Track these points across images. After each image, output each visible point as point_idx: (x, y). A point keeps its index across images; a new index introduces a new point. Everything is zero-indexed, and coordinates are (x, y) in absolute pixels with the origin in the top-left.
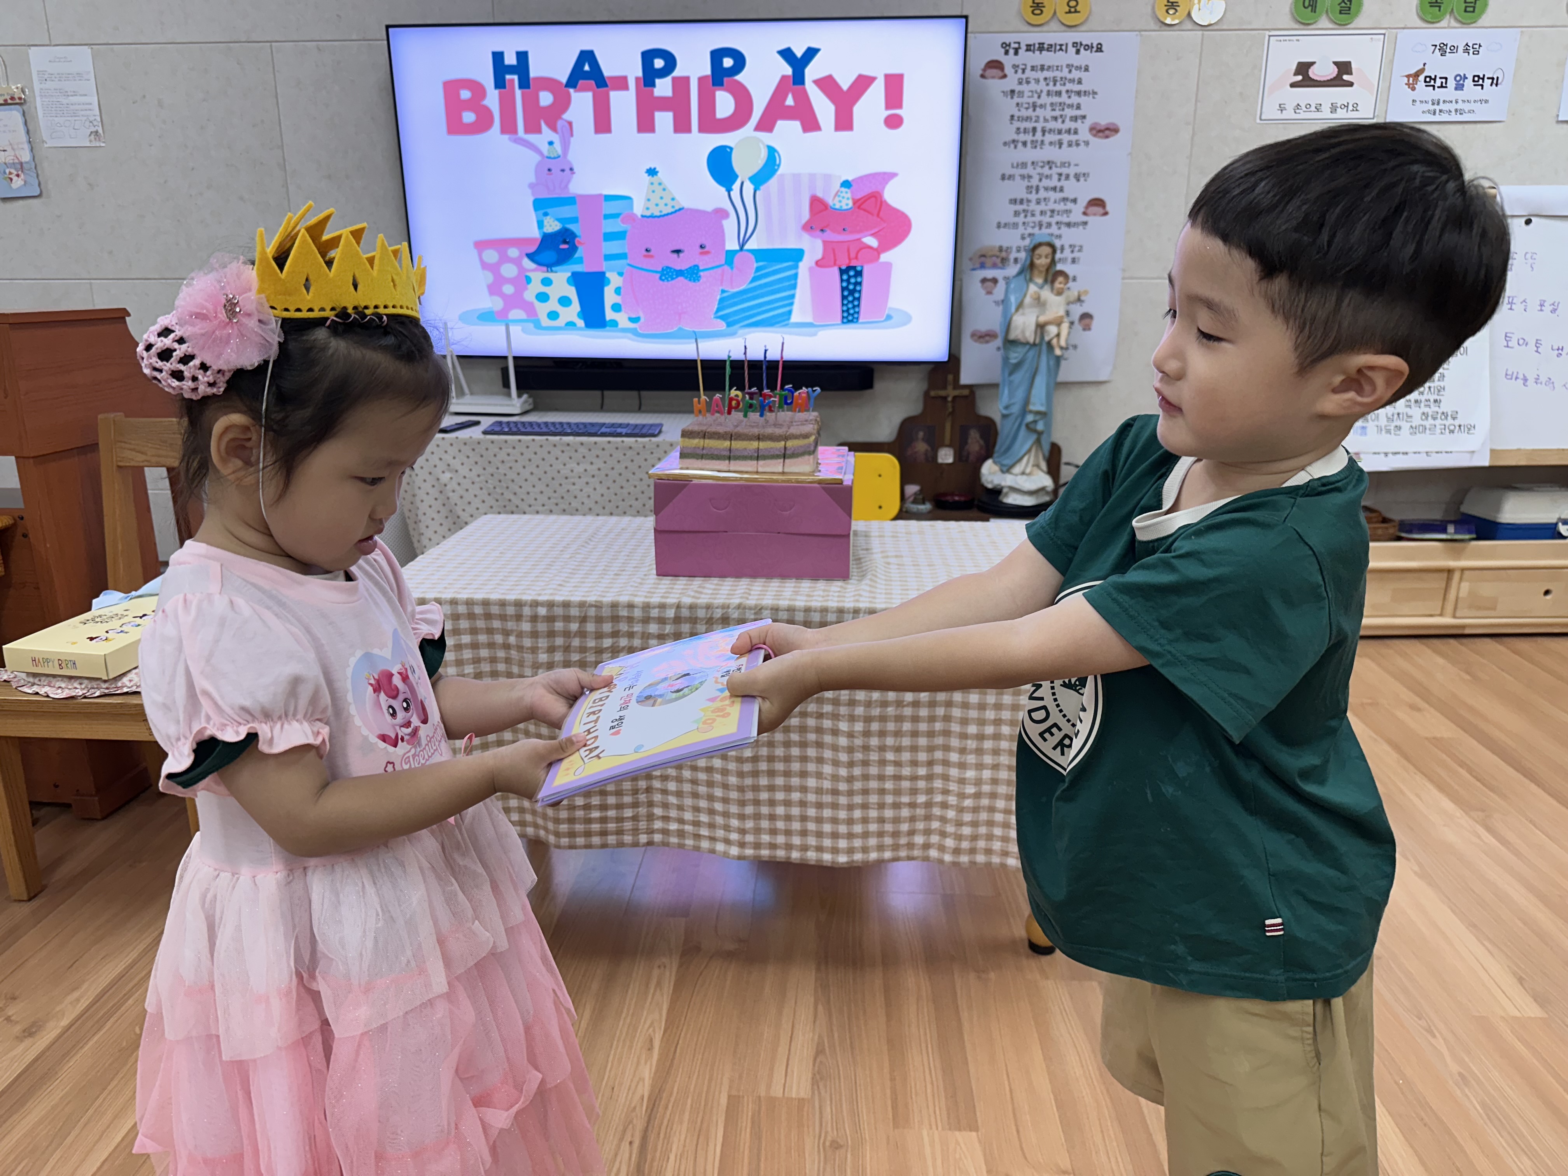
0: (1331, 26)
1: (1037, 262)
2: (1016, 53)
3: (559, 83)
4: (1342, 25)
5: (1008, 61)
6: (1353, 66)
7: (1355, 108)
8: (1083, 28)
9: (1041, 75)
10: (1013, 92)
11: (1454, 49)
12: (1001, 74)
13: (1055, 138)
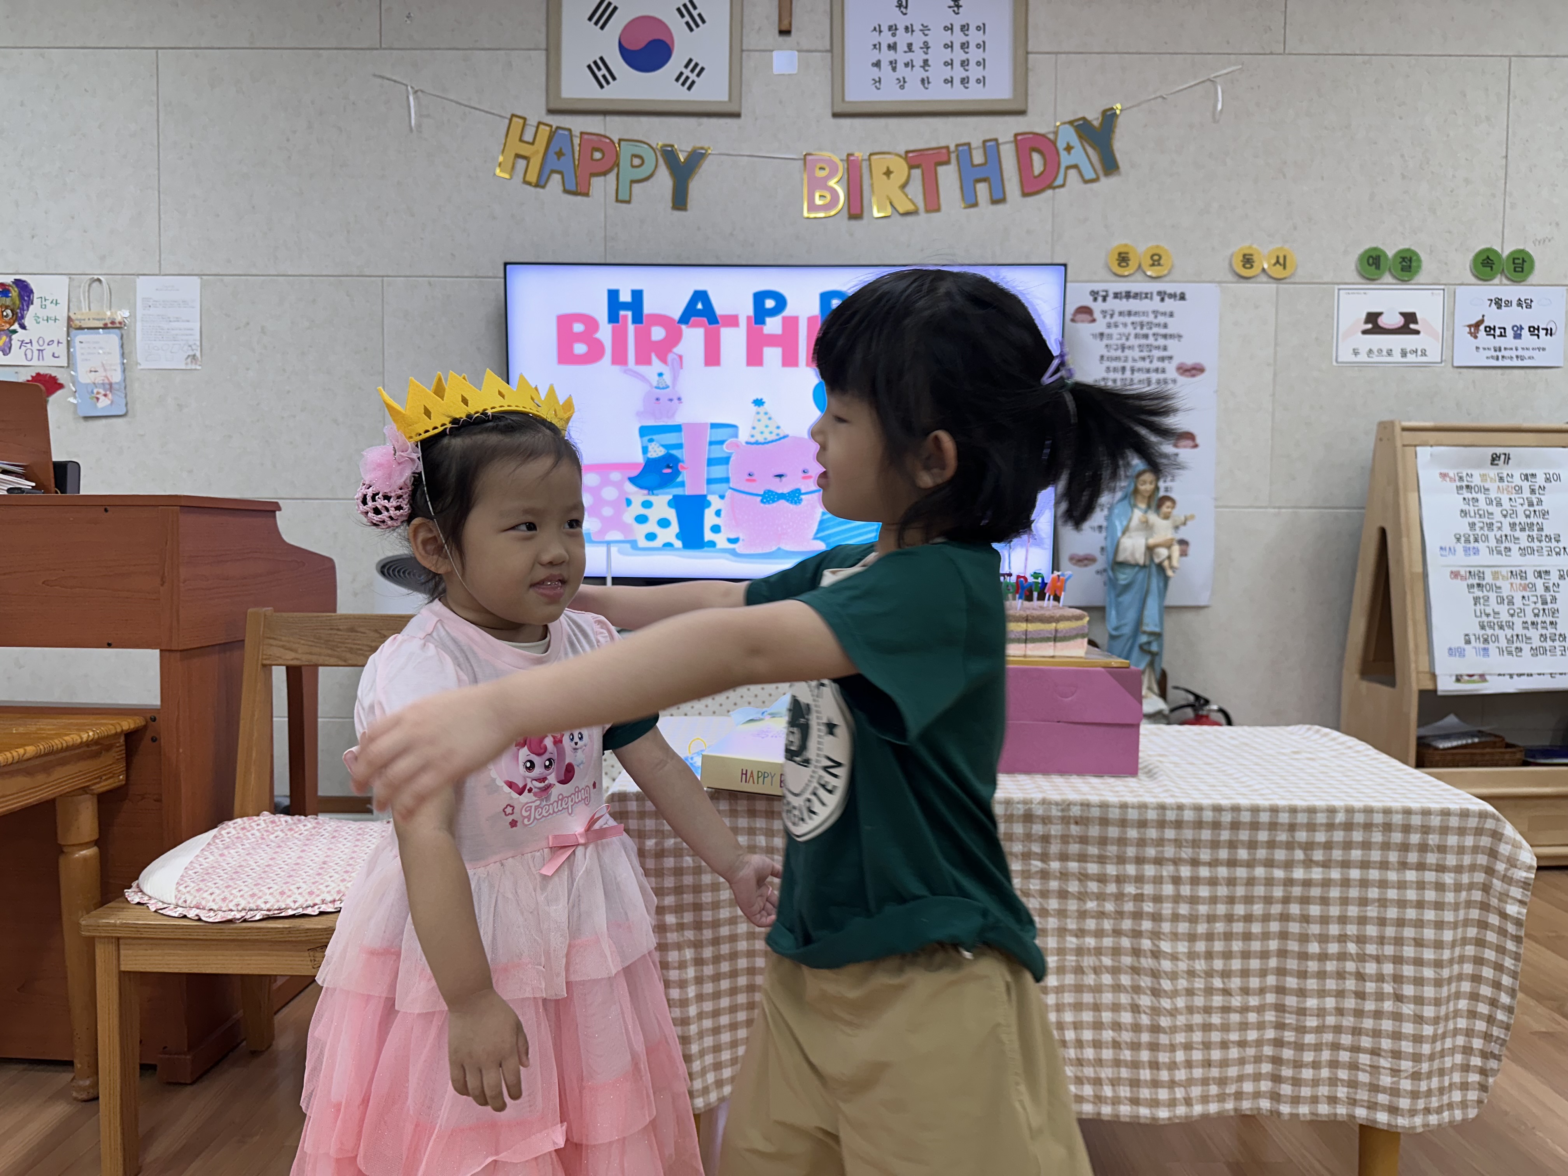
0: (1394, 281)
1: (1142, 488)
2: (1104, 299)
3: (671, 319)
4: (1404, 281)
5: (1097, 307)
6: (1418, 316)
7: (1424, 353)
8: (1167, 279)
9: (1129, 320)
10: (1102, 335)
11: (1508, 303)
12: (1090, 318)
13: (1144, 376)
